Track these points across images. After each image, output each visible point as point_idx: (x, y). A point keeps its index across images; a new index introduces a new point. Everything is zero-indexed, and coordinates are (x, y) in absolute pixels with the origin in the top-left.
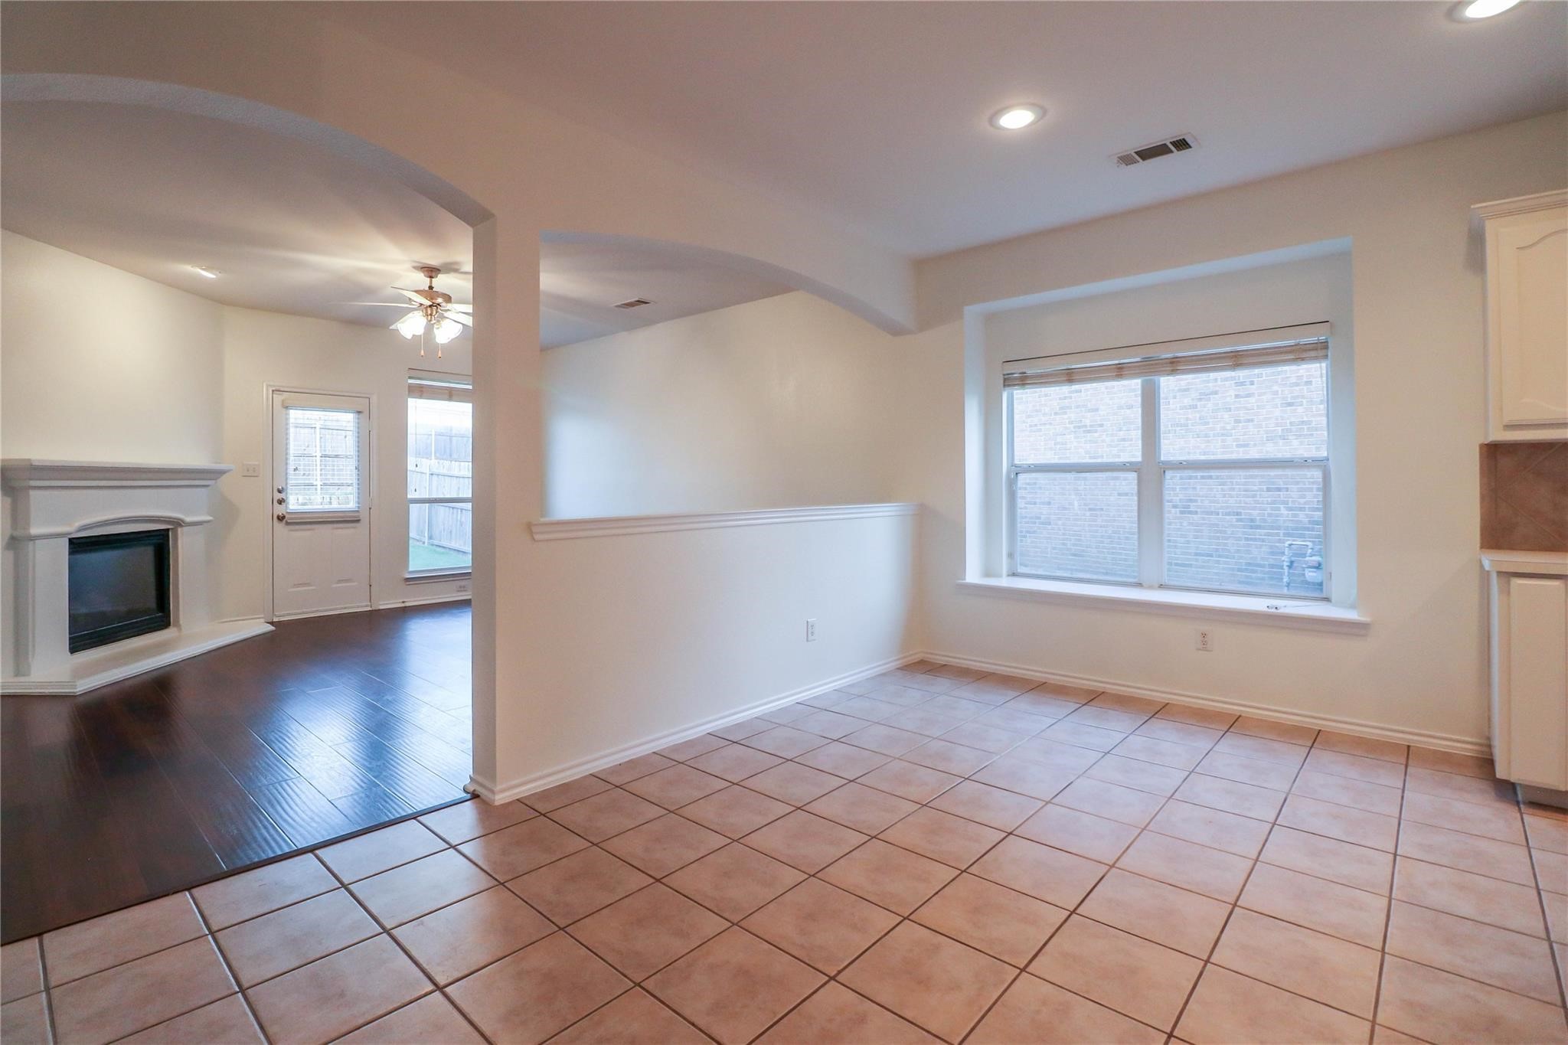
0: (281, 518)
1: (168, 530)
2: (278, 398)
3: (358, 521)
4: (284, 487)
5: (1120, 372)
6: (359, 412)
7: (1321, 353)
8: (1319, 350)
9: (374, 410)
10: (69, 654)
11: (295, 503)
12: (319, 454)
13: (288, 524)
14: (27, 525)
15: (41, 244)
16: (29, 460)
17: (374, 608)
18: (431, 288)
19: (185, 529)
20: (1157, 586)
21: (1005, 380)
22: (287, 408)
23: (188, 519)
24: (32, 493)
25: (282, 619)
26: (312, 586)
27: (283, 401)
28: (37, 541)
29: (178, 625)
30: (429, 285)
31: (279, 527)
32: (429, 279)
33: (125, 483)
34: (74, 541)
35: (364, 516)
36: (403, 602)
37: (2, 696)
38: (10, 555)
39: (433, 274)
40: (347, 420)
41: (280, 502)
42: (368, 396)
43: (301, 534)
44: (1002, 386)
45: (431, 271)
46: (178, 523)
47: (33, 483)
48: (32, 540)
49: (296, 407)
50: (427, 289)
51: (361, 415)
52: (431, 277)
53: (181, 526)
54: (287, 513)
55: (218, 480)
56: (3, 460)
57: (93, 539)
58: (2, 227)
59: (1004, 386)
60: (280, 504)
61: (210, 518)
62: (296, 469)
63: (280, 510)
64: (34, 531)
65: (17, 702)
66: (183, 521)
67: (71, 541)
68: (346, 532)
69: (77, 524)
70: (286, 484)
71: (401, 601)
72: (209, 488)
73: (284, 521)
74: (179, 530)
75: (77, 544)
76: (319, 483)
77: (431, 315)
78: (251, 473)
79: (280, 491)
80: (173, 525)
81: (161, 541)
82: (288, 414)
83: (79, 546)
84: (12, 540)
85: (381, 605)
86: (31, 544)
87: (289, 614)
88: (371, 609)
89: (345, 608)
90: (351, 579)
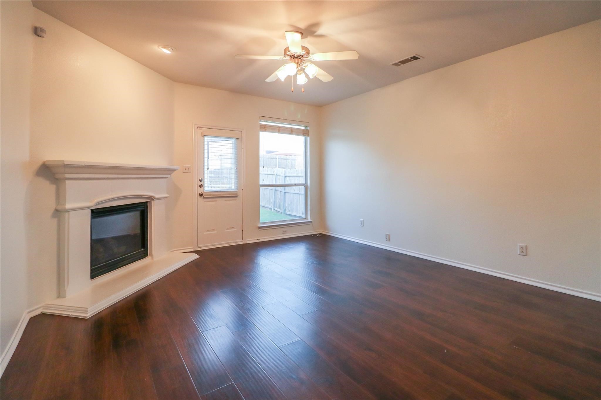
0: (201, 195)
1: (147, 202)
2: (200, 131)
3: (237, 196)
4: (202, 178)
6: (237, 139)
9: (244, 138)
10: (90, 280)
11: (208, 187)
13: (204, 198)
14: (64, 204)
15: (75, 29)
16: (63, 161)
17: (244, 243)
19: (156, 202)
22: (204, 136)
23: (157, 196)
24: (67, 182)
25: (202, 249)
26: (215, 231)
27: (202, 133)
28: (70, 212)
29: (152, 255)
31: (200, 199)
34: (94, 211)
35: (240, 194)
36: (258, 239)
38: (54, 222)
41: (201, 186)
42: (241, 130)
43: (211, 203)
46: (152, 198)
47: (67, 175)
48: (67, 212)
49: (208, 136)
51: (238, 140)
53: (153, 200)
54: (204, 192)
55: (172, 175)
57: (106, 209)
60: (201, 187)
61: (167, 195)
63: (200, 191)
64: (68, 206)
66: (155, 198)
67: (92, 211)
68: (231, 202)
69: (96, 201)
71: (257, 239)
72: (168, 178)
73: (202, 196)
74: (152, 202)
75: (96, 212)
78: (186, 171)
79: (200, 181)
80: (149, 199)
81: (143, 209)
82: (204, 140)
83: (98, 213)
84: (57, 210)
85: (247, 241)
86: (67, 214)
87: (205, 246)
88: (243, 243)
89: (231, 243)
90: (234, 227)
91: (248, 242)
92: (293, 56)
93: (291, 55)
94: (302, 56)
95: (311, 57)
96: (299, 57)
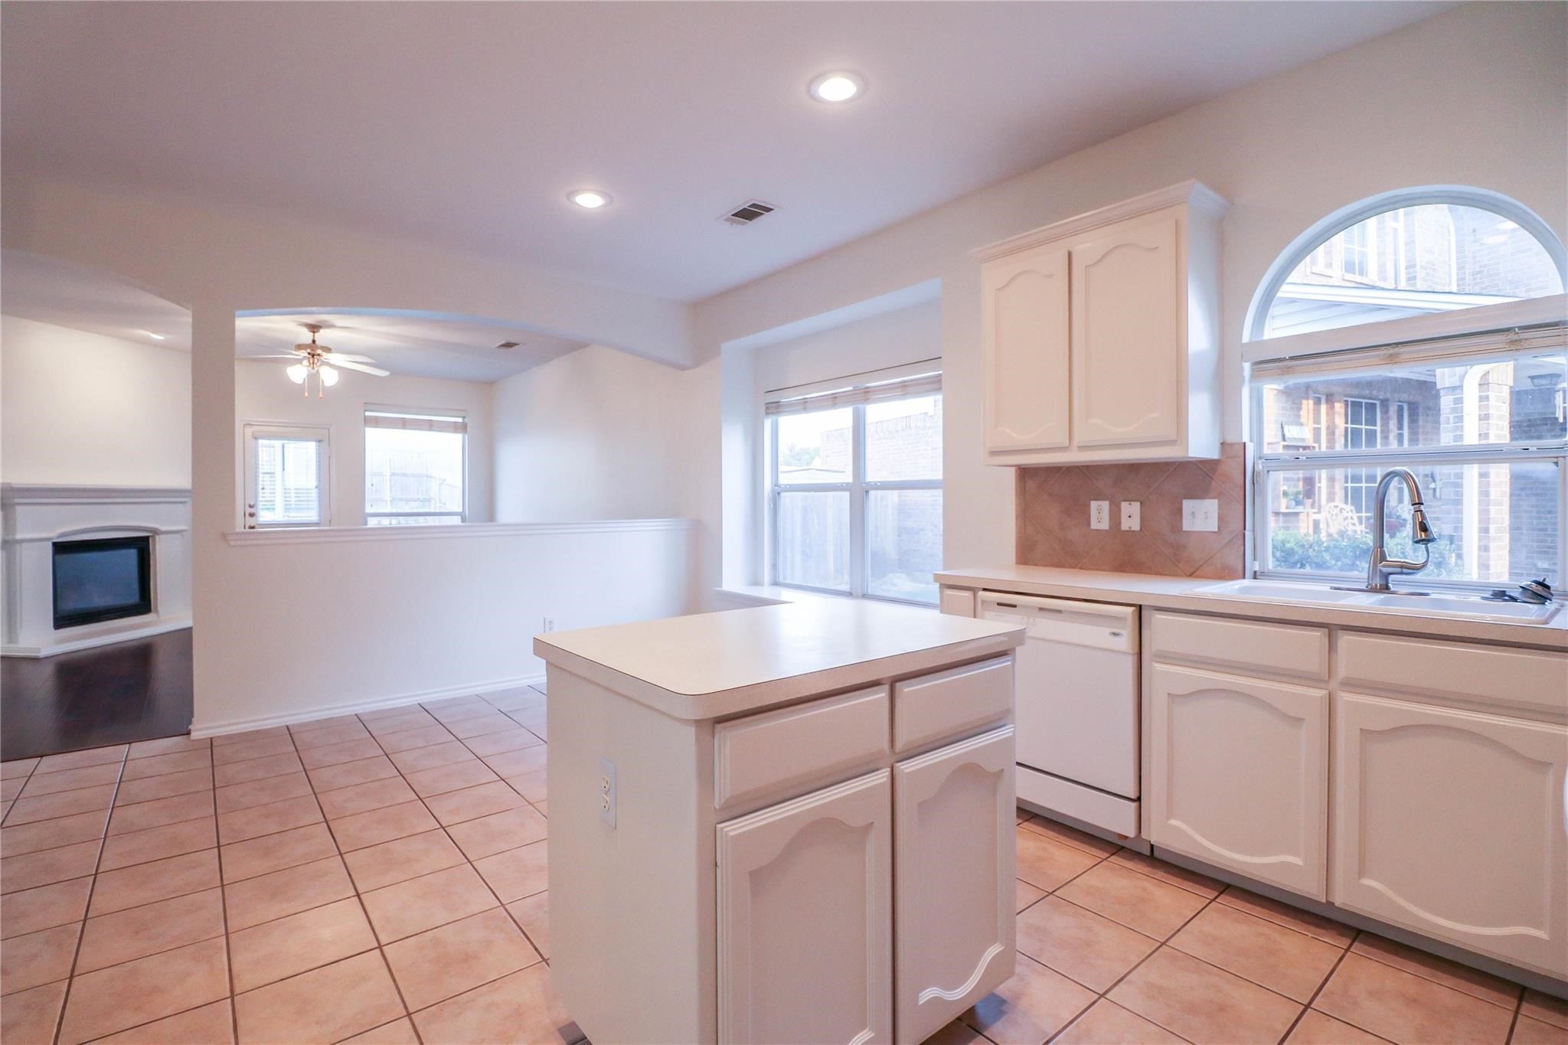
0: (252, 529)
1: (147, 537)
2: (248, 431)
4: (255, 503)
5: (835, 401)
7: (936, 386)
8: (934, 385)
9: (333, 438)
10: (53, 629)
11: (265, 516)
12: (389, 474)
14: (14, 534)
16: (9, 484)
18: (314, 341)
19: (162, 536)
20: (860, 595)
21: (767, 408)
22: (255, 437)
23: (163, 528)
24: (19, 509)
27: (253, 433)
28: (25, 543)
29: (157, 611)
30: (312, 339)
32: (312, 334)
33: (106, 500)
34: (57, 544)
37: (3, 657)
39: (315, 330)
40: (311, 447)
41: (252, 514)
42: (327, 427)
44: (764, 414)
45: (314, 328)
46: (156, 532)
47: (16, 500)
48: (20, 543)
49: (264, 438)
50: (311, 342)
51: (321, 442)
52: (314, 332)
53: (158, 534)
56: (3, 484)
57: (75, 543)
58: (2, 313)
59: (767, 414)
61: (183, 527)
62: (263, 489)
63: (251, 521)
64: (19, 536)
65: (12, 662)
66: (160, 531)
67: (55, 545)
69: (59, 531)
70: (256, 500)
72: (185, 505)
74: (157, 537)
75: (59, 547)
76: (388, 499)
77: (313, 363)
79: (251, 506)
80: (151, 533)
81: (144, 546)
82: (257, 444)
83: (62, 548)
84: (5, 542)
86: (18, 546)
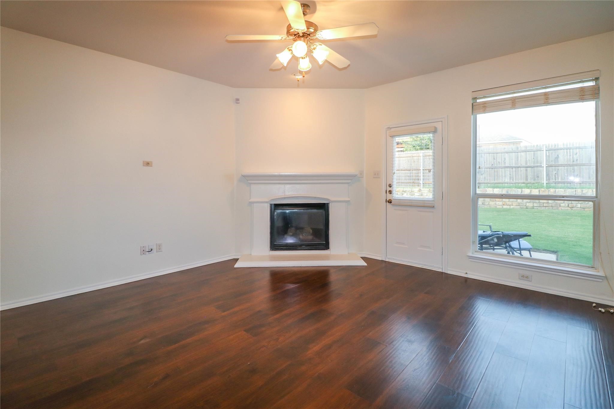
0: (390, 202)
4: (392, 184)
10: (269, 250)
13: (393, 205)
17: (444, 271)
19: (333, 204)
22: (392, 137)
23: (333, 199)
24: (252, 185)
25: (390, 261)
26: (405, 245)
31: (389, 206)
36: (466, 274)
43: (401, 212)
47: (250, 182)
54: (394, 199)
60: (391, 193)
61: (349, 199)
63: (389, 197)
64: (252, 200)
66: (330, 200)
74: (330, 204)
78: (376, 176)
79: (390, 186)
80: (327, 201)
85: (449, 270)
87: (394, 259)
88: (442, 271)
89: (425, 265)
90: (429, 247)
91: (449, 272)
92: (297, 35)
93: (296, 33)
94: (309, 35)
95: (319, 36)
96: (305, 36)
